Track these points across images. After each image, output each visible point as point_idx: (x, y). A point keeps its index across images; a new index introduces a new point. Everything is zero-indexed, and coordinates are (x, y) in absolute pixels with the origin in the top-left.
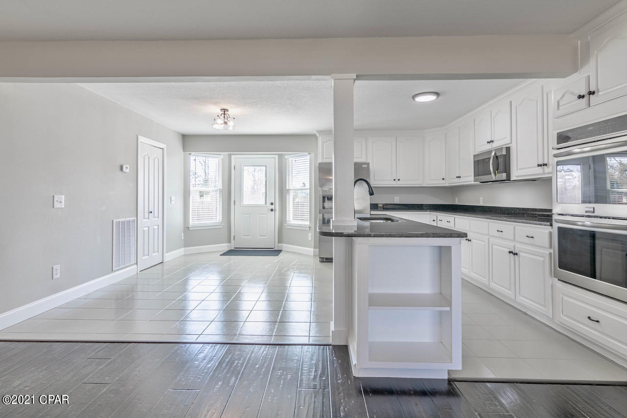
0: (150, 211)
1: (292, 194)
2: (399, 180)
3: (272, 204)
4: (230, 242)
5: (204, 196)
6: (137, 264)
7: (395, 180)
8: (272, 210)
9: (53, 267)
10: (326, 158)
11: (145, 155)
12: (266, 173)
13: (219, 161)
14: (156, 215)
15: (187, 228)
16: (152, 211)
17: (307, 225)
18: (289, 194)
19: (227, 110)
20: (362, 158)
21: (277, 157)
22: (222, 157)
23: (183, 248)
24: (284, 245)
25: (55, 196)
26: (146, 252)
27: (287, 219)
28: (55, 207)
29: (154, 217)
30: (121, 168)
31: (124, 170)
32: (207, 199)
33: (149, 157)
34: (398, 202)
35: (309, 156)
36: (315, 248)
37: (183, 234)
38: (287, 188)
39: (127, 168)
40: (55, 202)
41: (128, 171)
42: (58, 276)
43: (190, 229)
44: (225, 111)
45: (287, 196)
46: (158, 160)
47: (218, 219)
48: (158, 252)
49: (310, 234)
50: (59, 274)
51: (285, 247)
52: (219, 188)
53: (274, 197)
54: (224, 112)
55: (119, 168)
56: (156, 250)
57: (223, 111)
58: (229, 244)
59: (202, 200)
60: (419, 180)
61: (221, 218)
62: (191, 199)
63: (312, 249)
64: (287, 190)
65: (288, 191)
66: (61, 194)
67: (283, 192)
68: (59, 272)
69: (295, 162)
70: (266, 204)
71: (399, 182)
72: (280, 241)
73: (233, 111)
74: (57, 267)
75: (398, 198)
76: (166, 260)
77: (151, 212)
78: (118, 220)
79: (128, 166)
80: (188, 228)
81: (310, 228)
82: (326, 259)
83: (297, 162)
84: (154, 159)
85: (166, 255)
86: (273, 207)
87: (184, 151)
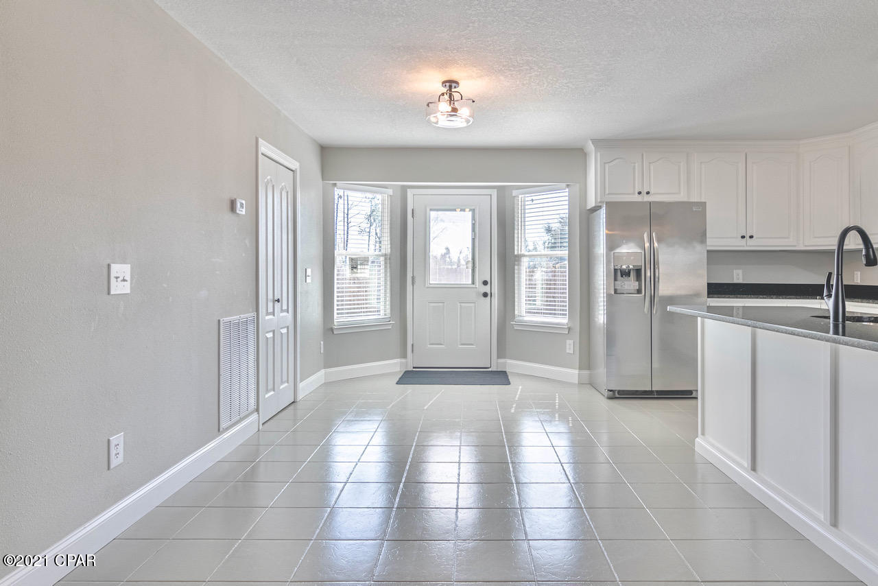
0: (276, 298)
1: (525, 262)
2: (751, 237)
3: (485, 283)
4: (404, 356)
5: (359, 267)
6: (257, 410)
7: (743, 237)
8: (485, 295)
9: (109, 441)
10: (609, 194)
11: (268, 182)
12: (474, 225)
13: (383, 200)
14: (285, 307)
15: (329, 330)
16: (280, 297)
17: (563, 324)
18: (519, 265)
19: (457, 83)
20: (679, 193)
21: (494, 193)
22: (390, 192)
23: (323, 371)
24: (509, 361)
25: (113, 266)
26: (270, 386)
27: (516, 312)
28: (112, 293)
29: (282, 311)
30: (233, 206)
31: (238, 212)
32: (364, 272)
33: (273, 186)
34: (740, 281)
35: (567, 190)
36: (580, 369)
37: (322, 343)
38: (516, 253)
39: (242, 205)
40: (113, 280)
41: (243, 212)
42: (120, 459)
43: (335, 333)
44: (451, 84)
45: (516, 267)
46: (287, 192)
47: (382, 312)
48: (288, 383)
49: (569, 342)
50: (121, 456)
51: (512, 365)
52: (383, 251)
53: (489, 269)
54: (450, 87)
55: (227, 205)
56: (285, 378)
57: (448, 84)
58: (403, 360)
59: (354, 275)
60: (788, 238)
61: (388, 311)
62: (336, 272)
63: (577, 372)
64: (516, 256)
65: (519, 257)
66: (124, 262)
67: (507, 261)
68: (121, 449)
69: (531, 202)
70: (473, 283)
71: (751, 242)
72: (501, 353)
73: (470, 84)
74: (117, 439)
75: (740, 272)
76: (300, 396)
77: (278, 301)
78: (226, 319)
79: (244, 202)
80: (332, 330)
81: (569, 329)
82: (619, 392)
83: (534, 202)
84: (282, 189)
85: (301, 385)
86: (487, 289)
87: (323, 179)
